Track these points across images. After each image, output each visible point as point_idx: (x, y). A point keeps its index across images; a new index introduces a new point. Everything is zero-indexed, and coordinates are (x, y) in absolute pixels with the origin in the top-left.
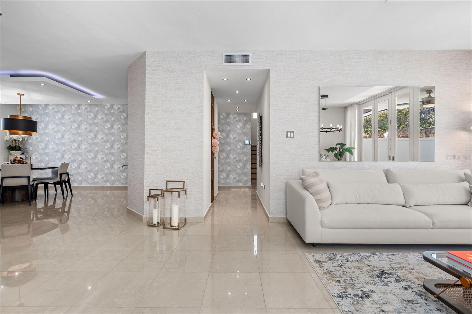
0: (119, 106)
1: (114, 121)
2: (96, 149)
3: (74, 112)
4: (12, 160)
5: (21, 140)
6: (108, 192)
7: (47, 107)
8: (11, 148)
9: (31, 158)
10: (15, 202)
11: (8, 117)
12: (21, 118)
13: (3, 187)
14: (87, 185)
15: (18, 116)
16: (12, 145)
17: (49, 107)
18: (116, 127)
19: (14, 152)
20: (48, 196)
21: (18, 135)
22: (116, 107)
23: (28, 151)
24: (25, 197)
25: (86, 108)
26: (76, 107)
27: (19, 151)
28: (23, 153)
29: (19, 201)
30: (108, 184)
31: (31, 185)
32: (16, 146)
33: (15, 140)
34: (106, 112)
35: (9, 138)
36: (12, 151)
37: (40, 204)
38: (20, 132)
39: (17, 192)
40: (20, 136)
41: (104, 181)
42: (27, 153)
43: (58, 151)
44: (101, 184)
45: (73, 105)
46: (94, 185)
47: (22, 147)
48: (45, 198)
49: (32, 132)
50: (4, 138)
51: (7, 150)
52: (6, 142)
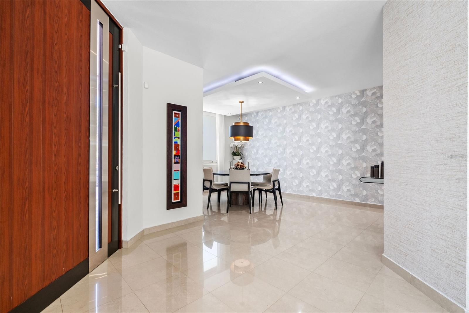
0: (327, 100)
1: (321, 118)
2: (301, 153)
3: (279, 115)
4: (236, 165)
5: (240, 146)
6: (314, 204)
7: (258, 114)
8: (235, 154)
9: (249, 163)
10: (238, 205)
11: (233, 125)
12: (242, 124)
13: (231, 191)
14: (291, 193)
15: (239, 123)
16: (234, 152)
17: (260, 113)
18: (323, 126)
19: (236, 157)
20: (261, 202)
21: (239, 141)
22: (323, 102)
23: (245, 156)
24: (245, 201)
25: (291, 109)
26: (282, 109)
27: (239, 156)
28: (241, 158)
29: (241, 204)
30: (314, 195)
31: (251, 192)
32: (237, 152)
33: (236, 146)
34: (312, 109)
35: (233, 145)
36: (234, 156)
37: (256, 209)
38: (242, 138)
39: (240, 195)
40: (240, 142)
41: (310, 190)
42: (244, 158)
43: (266, 156)
44: (306, 193)
45: (279, 108)
46: (299, 194)
47: (241, 153)
48: (260, 204)
49: (249, 137)
50: (230, 145)
51: (231, 155)
52: (231, 149)
